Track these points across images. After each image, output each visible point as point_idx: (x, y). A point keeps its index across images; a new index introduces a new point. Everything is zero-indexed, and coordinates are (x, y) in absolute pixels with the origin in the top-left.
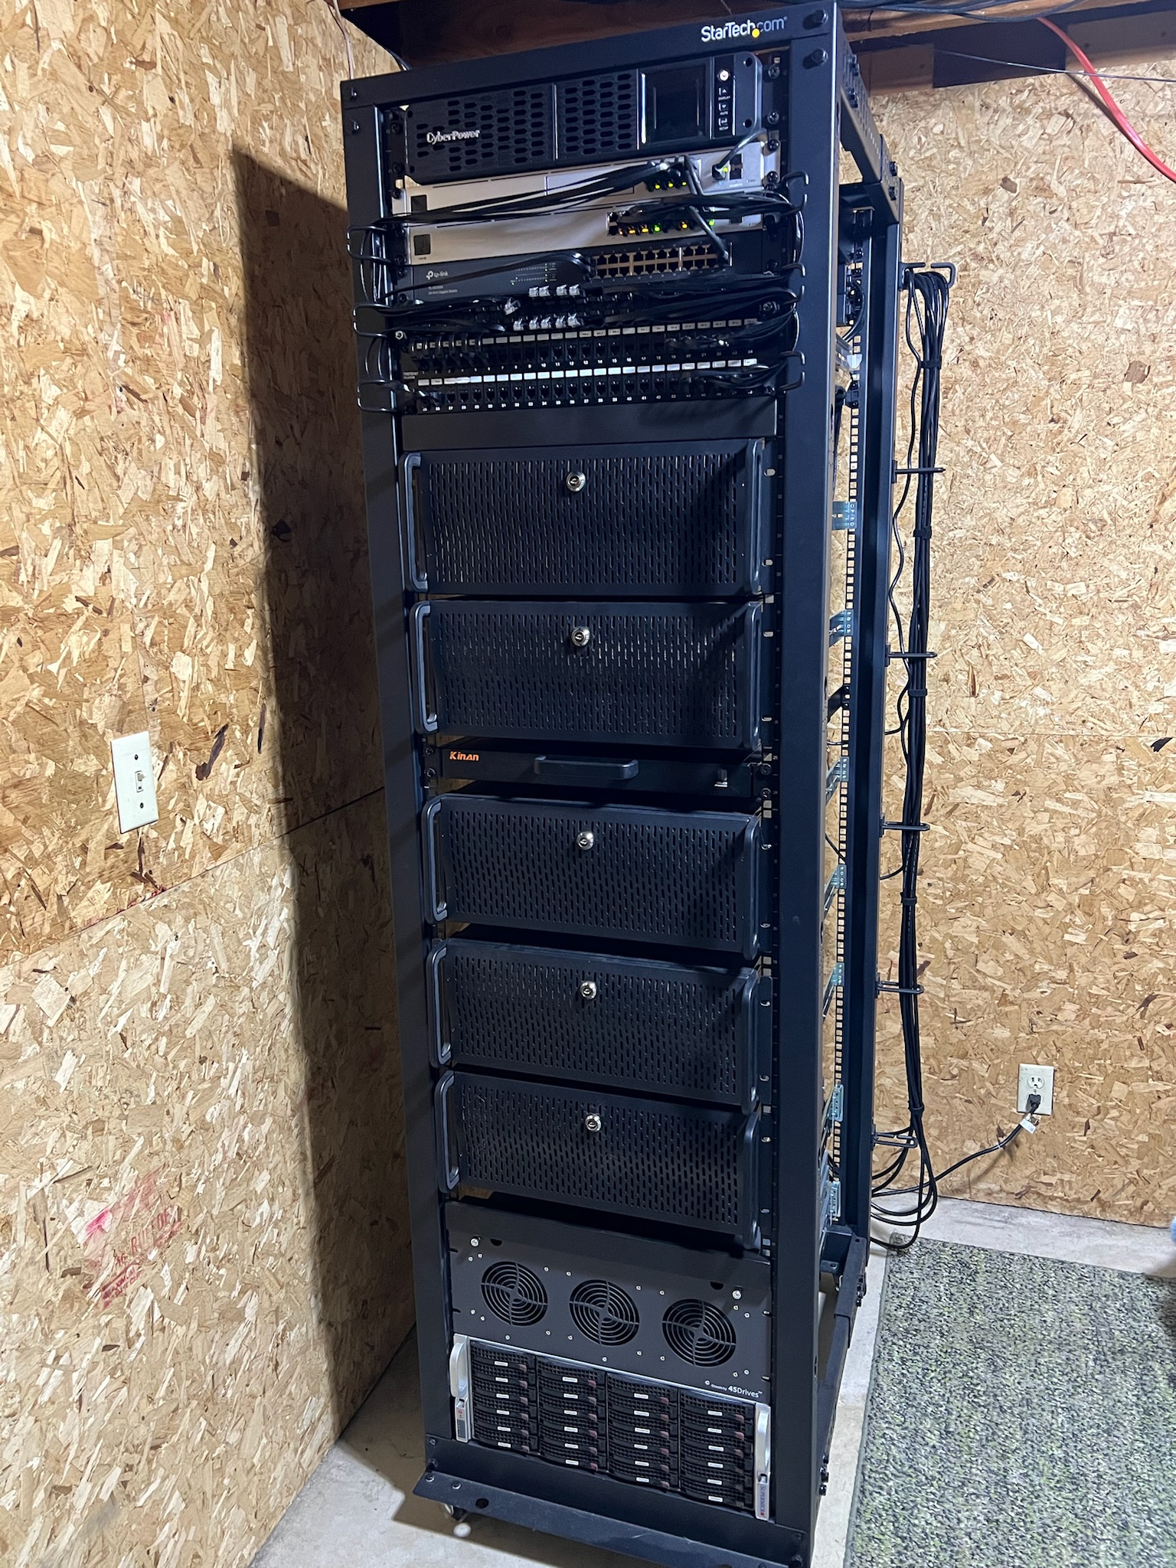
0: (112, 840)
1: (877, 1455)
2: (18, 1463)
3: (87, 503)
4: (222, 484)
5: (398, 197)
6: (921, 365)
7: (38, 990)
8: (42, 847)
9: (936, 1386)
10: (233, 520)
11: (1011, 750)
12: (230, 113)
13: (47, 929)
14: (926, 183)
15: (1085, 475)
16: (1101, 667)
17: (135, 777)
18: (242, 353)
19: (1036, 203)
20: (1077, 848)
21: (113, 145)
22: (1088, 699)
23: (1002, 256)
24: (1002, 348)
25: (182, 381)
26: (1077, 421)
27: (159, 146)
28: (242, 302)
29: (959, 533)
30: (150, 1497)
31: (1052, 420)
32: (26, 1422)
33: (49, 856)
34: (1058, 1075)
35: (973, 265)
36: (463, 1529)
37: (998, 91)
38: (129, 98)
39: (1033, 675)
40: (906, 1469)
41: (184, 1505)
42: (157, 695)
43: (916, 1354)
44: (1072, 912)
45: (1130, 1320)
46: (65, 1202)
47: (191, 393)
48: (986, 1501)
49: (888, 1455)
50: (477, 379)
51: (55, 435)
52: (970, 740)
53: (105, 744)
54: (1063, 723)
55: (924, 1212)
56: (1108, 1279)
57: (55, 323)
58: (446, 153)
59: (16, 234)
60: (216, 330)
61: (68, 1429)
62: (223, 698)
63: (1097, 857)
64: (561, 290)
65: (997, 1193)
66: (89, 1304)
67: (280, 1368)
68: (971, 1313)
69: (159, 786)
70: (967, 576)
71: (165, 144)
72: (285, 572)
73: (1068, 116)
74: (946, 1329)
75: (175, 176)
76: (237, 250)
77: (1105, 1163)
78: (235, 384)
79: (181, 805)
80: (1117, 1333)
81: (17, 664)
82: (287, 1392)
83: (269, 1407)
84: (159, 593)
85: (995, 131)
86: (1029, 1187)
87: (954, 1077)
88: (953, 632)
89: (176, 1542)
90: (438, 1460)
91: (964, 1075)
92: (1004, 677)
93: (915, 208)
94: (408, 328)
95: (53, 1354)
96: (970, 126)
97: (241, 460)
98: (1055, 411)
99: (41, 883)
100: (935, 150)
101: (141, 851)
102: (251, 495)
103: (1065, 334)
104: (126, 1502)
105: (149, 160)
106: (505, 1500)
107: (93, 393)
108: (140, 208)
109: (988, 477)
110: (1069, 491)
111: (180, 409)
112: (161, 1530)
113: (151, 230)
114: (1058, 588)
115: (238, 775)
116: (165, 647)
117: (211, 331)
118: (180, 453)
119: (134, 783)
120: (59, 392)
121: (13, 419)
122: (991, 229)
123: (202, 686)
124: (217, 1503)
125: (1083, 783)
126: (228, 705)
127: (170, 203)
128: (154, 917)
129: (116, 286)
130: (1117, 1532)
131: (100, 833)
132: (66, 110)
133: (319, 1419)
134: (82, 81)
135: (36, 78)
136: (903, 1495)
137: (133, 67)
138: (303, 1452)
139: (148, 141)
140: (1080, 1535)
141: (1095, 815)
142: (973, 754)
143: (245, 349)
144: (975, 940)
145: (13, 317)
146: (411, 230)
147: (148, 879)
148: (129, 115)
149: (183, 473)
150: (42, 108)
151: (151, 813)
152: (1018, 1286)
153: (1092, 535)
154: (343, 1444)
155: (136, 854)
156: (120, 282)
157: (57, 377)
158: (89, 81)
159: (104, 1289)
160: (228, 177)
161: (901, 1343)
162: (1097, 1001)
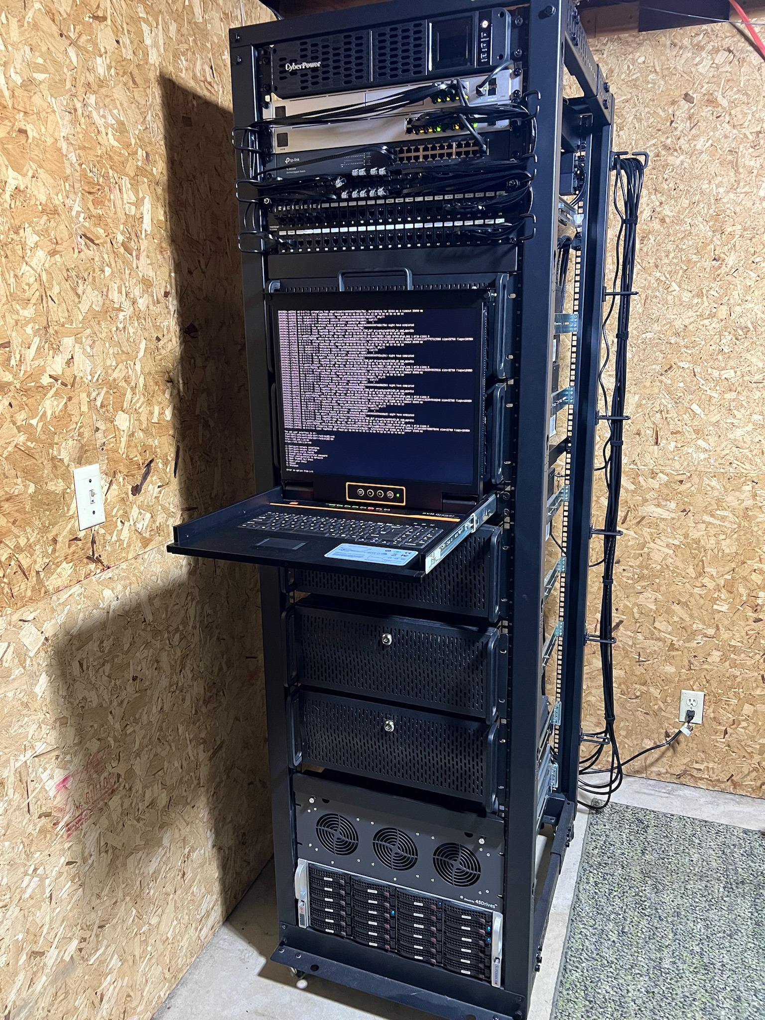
0: (73, 535)
1: (576, 946)
2: (9, 937)
3: (58, 313)
4: (151, 300)
5: (267, 107)
6: (624, 222)
7: (22, 633)
8: (26, 540)
9: (617, 901)
10: (158, 324)
11: (681, 482)
12: (158, 50)
13: (29, 593)
14: (632, 97)
15: (736, 297)
16: (743, 427)
17: (89, 493)
18: (165, 212)
19: (706, 111)
20: (724, 548)
21: (76, 72)
22: (734, 449)
23: (683, 147)
24: (681, 210)
25: (123, 230)
26: (731, 260)
27: (109, 73)
28: (166, 178)
29: (649, 335)
30: (98, 958)
31: (715, 259)
32: (14, 911)
33: (30, 546)
34: (707, 698)
35: (663, 153)
36: (302, 984)
37: (683, 34)
38: (88, 41)
39: (697, 432)
40: (594, 956)
41: (120, 963)
42: (105, 440)
43: (605, 879)
44: (719, 591)
45: (749, 862)
46: (41, 770)
47: (130, 239)
48: (647, 979)
49: (583, 946)
50: (318, 231)
51: (35, 267)
52: (653, 475)
53: (69, 472)
54: (716, 464)
55: (614, 786)
56: (736, 834)
57: (36, 193)
58: (298, 78)
59: (8, 133)
60: (148, 197)
61: (43, 915)
62: (150, 442)
63: (737, 554)
64: (373, 171)
65: (664, 774)
66: (57, 835)
67: (186, 876)
68: (643, 853)
69: (106, 499)
70: (654, 364)
71: (113, 71)
72: (193, 358)
73: (730, 51)
74: (626, 863)
75: (119, 93)
76: (162, 143)
77: (737, 756)
78: (160, 233)
79: (121, 512)
80: (740, 870)
81: (9, 420)
82: (191, 891)
83: (178, 901)
84: (106, 373)
85: (680, 60)
86: (685, 771)
87: (637, 697)
88: (644, 402)
89: (115, 987)
90: (288, 939)
91: (644, 696)
92: (678, 432)
93: (625, 113)
94: (272, 197)
95: (32, 867)
96: (663, 58)
97: (164, 284)
98: (716, 252)
99: (25, 563)
100: (639, 75)
101: (93, 542)
102: (170, 307)
103: (725, 200)
104: (81, 962)
105: (101, 83)
106: (330, 967)
107: (62, 239)
108: (95, 115)
109: (670, 298)
110: (724, 308)
111: (122, 250)
112: (105, 979)
113: (102, 129)
114: (716, 373)
115: (160, 492)
116: (110, 408)
117: (144, 198)
118: (122, 279)
119: (88, 498)
120: (38, 239)
121: (6, 257)
122: (676, 128)
123: (136, 434)
124: (143, 962)
125: (729, 505)
126: (154, 446)
127: (116, 111)
128: (102, 585)
129: (78, 168)
130: (733, 1003)
131: (66, 531)
132: (44, 49)
133: (212, 909)
134: (55, 30)
135: (23, 29)
136: (591, 972)
137: (91, 20)
138: (201, 930)
139: (101, 70)
140: (708, 1004)
141: (736, 526)
142: (655, 484)
143: (167, 210)
144: (654, 607)
145: (6, 189)
146: (276, 130)
147: (98, 561)
148: (87, 53)
149: (124, 293)
150: (27, 49)
151: (100, 517)
152: (675, 836)
153: (740, 337)
154: (228, 924)
155: (90, 545)
156: (81, 165)
157: (37, 228)
158: (60, 29)
159: (67, 826)
160: (156, 94)
161: (595, 872)
162: (735, 650)
